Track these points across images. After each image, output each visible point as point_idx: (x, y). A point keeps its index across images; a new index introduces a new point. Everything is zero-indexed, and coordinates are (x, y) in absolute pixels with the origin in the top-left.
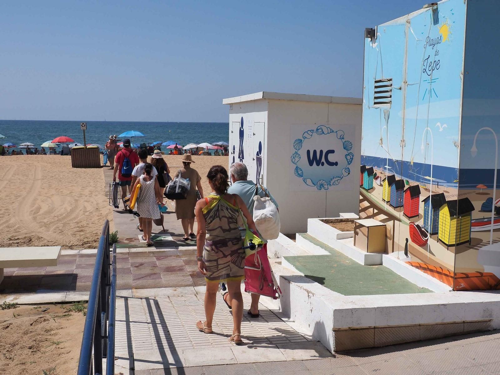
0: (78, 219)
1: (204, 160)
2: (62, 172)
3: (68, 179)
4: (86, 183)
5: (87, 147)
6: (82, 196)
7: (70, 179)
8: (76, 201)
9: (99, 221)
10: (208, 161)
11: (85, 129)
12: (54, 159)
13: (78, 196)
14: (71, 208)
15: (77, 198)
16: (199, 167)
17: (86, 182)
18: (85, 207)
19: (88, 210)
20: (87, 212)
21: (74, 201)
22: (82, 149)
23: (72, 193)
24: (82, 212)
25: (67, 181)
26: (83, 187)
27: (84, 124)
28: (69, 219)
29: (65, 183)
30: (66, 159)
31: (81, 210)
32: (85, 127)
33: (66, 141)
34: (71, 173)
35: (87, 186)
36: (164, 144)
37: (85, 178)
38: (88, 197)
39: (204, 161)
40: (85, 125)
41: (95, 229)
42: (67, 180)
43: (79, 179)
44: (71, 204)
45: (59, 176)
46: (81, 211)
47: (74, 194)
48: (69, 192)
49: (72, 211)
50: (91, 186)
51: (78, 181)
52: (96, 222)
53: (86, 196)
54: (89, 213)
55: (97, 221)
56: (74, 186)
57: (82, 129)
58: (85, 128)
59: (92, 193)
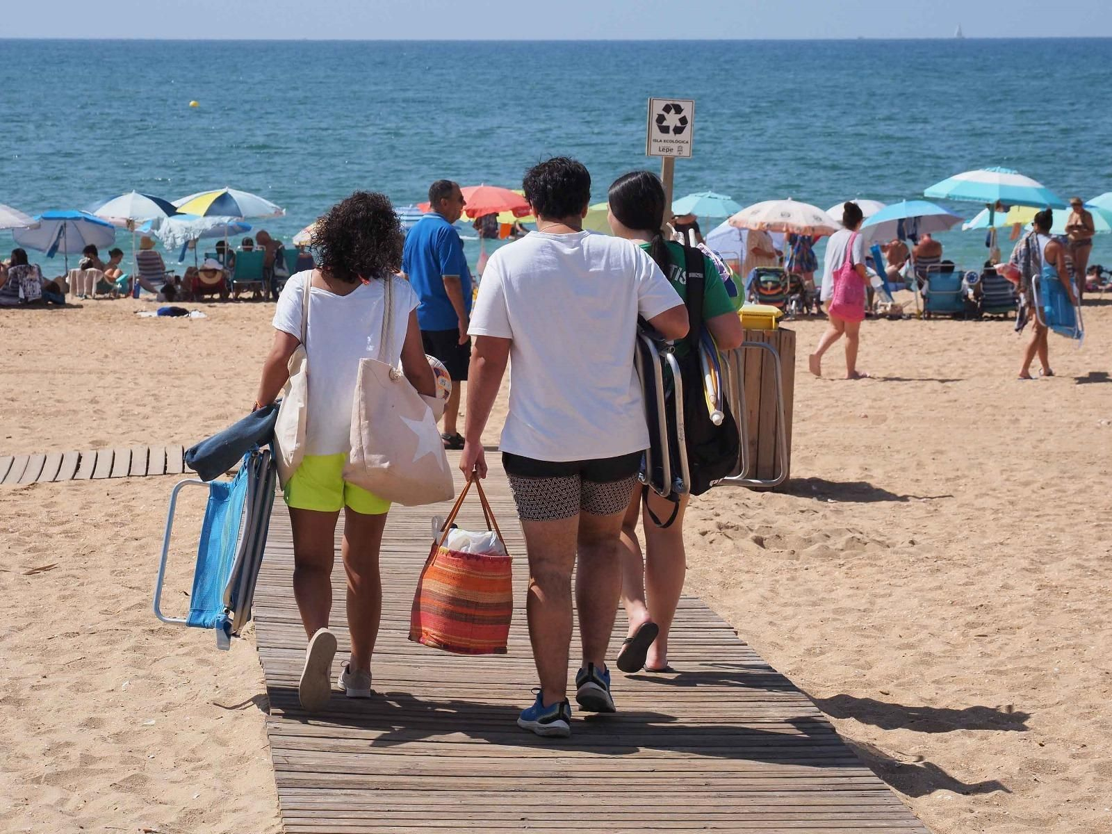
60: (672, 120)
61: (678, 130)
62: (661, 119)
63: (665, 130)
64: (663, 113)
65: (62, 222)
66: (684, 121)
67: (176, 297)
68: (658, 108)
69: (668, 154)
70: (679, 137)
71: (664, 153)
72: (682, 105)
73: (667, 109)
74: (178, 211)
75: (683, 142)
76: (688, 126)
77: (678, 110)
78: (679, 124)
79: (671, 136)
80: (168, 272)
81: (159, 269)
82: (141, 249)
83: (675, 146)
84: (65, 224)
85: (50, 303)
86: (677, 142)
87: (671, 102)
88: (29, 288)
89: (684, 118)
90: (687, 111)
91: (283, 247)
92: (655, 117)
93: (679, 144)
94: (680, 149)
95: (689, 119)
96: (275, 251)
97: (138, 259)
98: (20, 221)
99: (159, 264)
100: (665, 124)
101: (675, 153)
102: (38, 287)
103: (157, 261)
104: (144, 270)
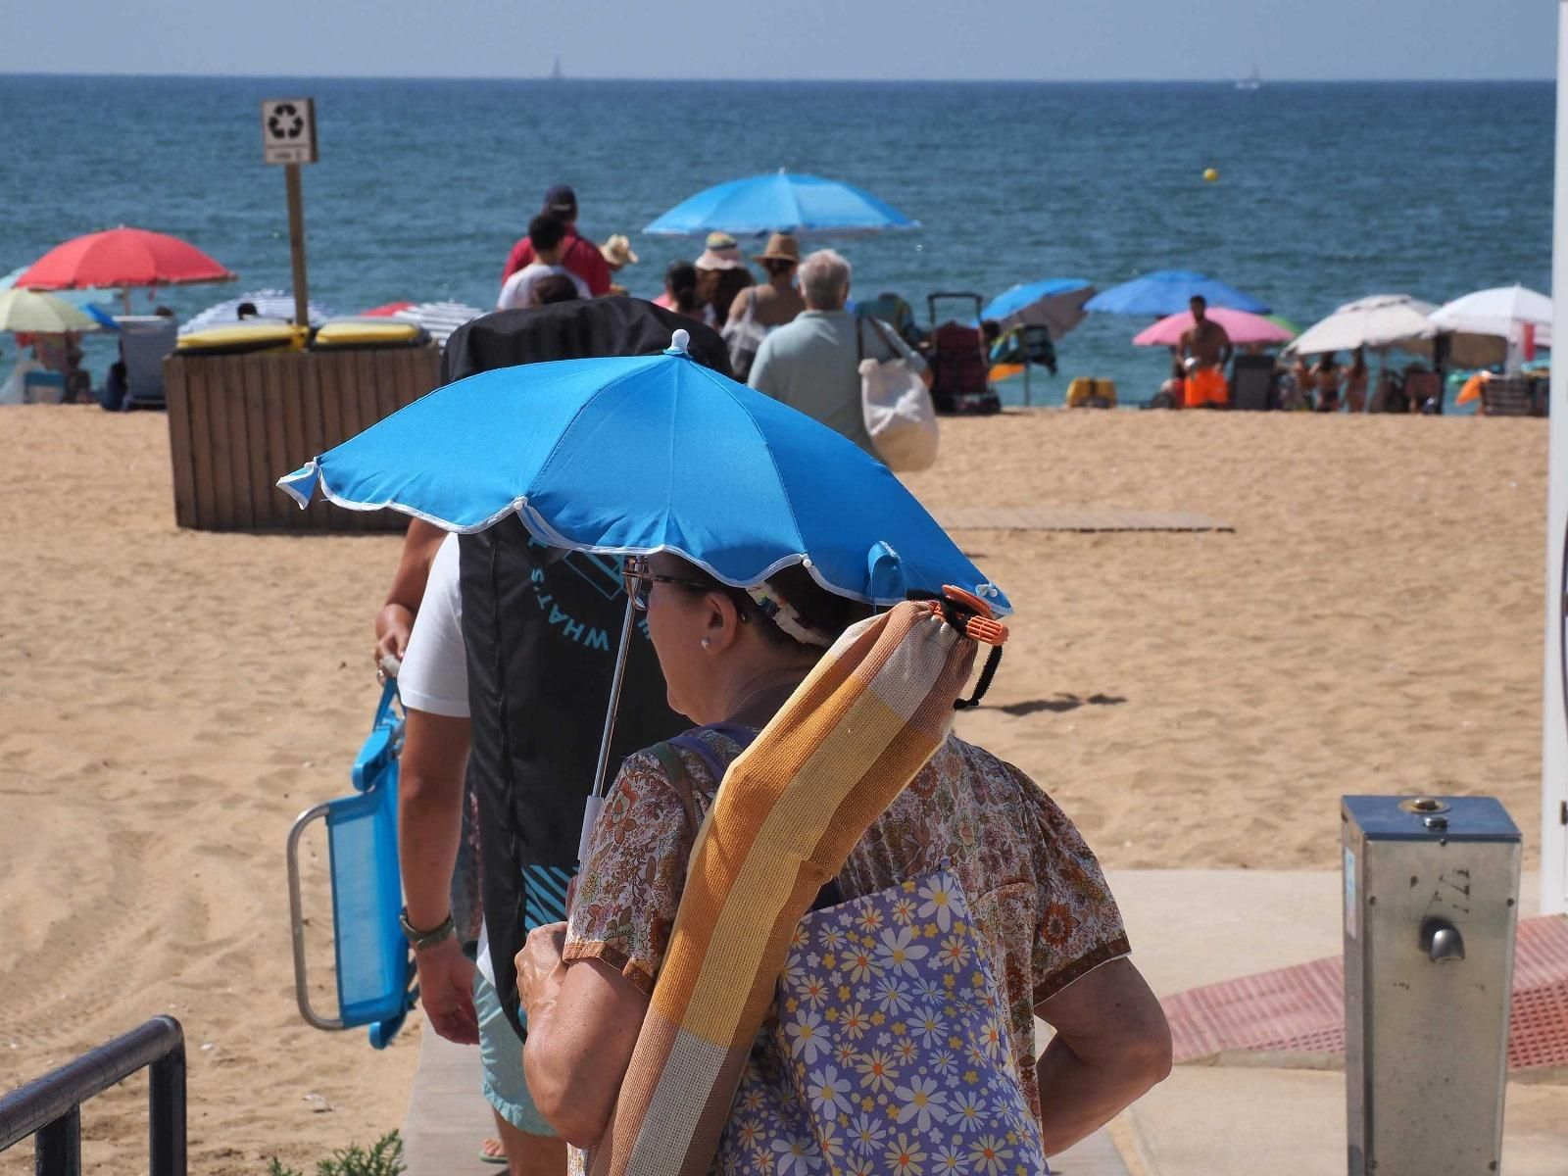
0: (109, 1013)
1: (1465, 467)
2: (71, 571)
3: (108, 638)
4: (263, 677)
5: (314, 332)
6: (191, 804)
7: (124, 641)
8: (130, 844)
9: (295, 1043)
10: (1507, 473)
11: (306, 154)
12: (31, 446)
13: (162, 798)
14: (60, 912)
15: (140, 822)
16: (1397, 534)
17: (263, 667)
18: (196, 910)
19: (215, 933)
20: (204, 949)
21: (103, 850)
22: (273, 355)
23: (112, 773)
24: (154, 954)
25: (89, 656)
26: (223, 717)
27: (291, 110)
28: (23, 1017)
29: (69, 676)
30: (140, 444)
31: (150, 935)
32: (304, 136)
33: (149, 271)
34: (145, 582)
35: (261, 708)
36: (1114, 300)
37: (266, 630)
38: (243, 812)
39: (1459, 474)
40: (298, 122)
41: (235, 1113)
42: (100, 644)
43: (205, 641)
44: (76, 876)
45: (30, 611)
46: (153, 946)
47: (120, 782)
48: (77, 763)
49: (67, 940)
50: (300, 704)
51: (188, 661)
52: (263, 1049)
53: (232, 802)
54: (222, 963)
55: (276, 1042)
56: (145, 703)
57: (271, 156)
58: (298, 148)
59: (289, 776)
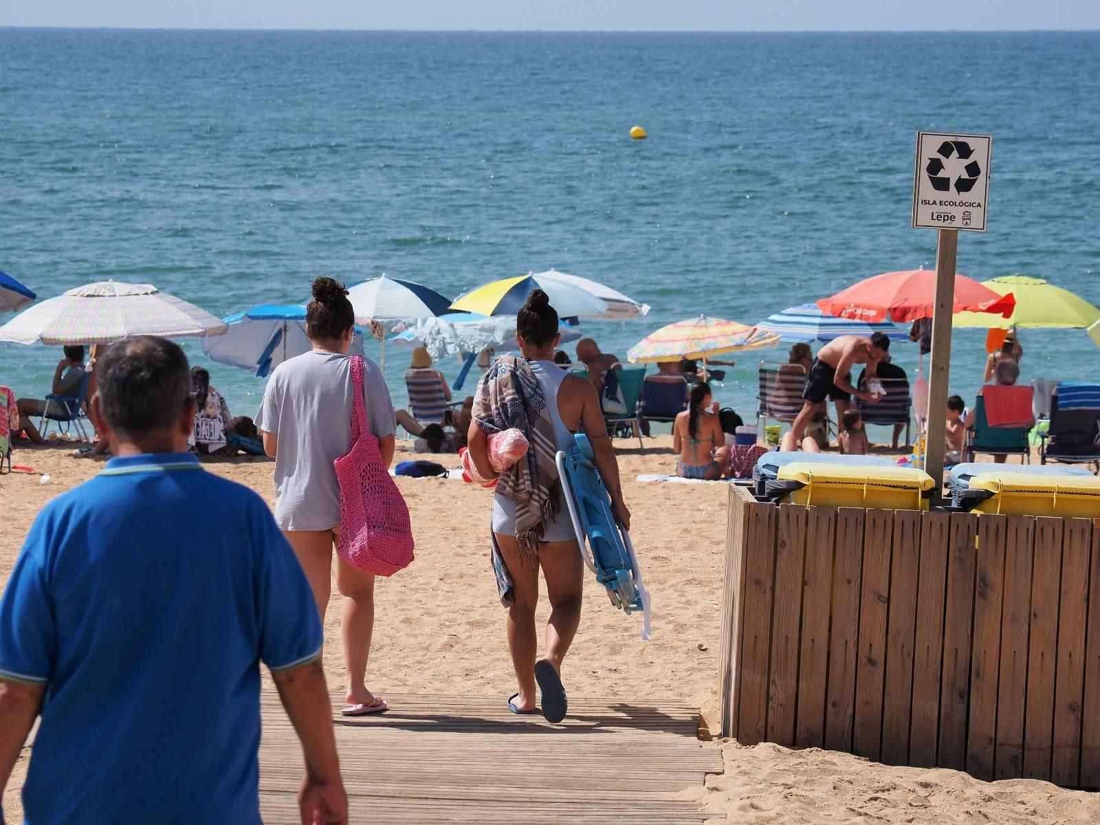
60: (954, 168)
61: (964, 186)
62: (935, 166)
63: (941, 184)
64: (939, 156)
65: (281, 324)
66: (973, 169)
67: (444, 445)
68: (931, 148)
69: (946, 224)
70: (965, 197)
71: (941, 223)
72: (972, 143)
73: (946, 150)
74: (452, 307)
75: (971, 205)
76: (981, 179)
77: (965, 151)
78: (965, 176)
79: (952, 194)
80: (454, 405)
81: (442, 399)
82: (413, 367)
83: (958, 212)
84: (285, 327)
85: (240, 452)
86: (962, 204)
87: (953, 139)
88: (204, 430)
89: (975, 164)
90: (979, 154)
91: (619, 367)
92: (925, 163)
93: (964, 209)
94: (967, 217)
95: (982, 166)
96: (605, 372)
97: (408, 384)
98: (198, 323)
99: (440, 391)
100: (941, 174)
101: (958, 222)
102: (218, 427)
103: (438, 387)
104: (418, 400)
